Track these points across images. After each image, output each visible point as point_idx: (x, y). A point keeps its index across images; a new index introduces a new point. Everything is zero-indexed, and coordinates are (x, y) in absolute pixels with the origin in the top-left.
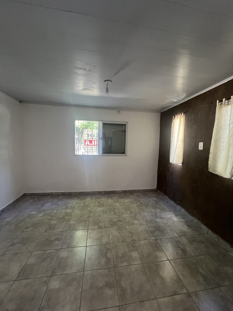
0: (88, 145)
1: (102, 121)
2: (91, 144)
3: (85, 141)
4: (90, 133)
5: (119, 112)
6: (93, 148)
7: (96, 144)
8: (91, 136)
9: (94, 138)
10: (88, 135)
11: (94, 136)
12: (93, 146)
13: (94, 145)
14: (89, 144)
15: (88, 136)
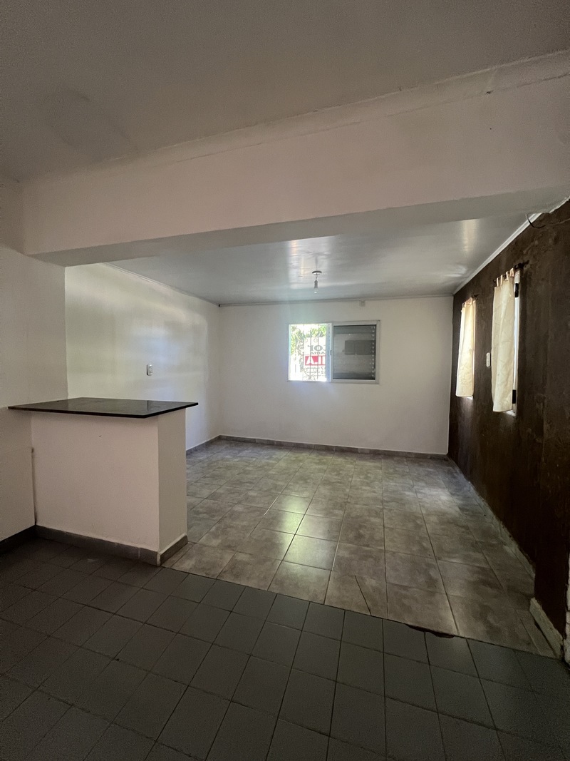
0: (310, 364)
1: (332, 322)
2: (316, 363)
3: (307, 358)
4: (314, 344)
5: (363, 303)
6: (320, 370)
7: (324, 363)
8: (315, 349)
9: (321, 352)
10: (311, 347)
11: (321, 348)
12: (320, 366)
13: (322, 364)
14: (312, 362)
15: (311, 349)
